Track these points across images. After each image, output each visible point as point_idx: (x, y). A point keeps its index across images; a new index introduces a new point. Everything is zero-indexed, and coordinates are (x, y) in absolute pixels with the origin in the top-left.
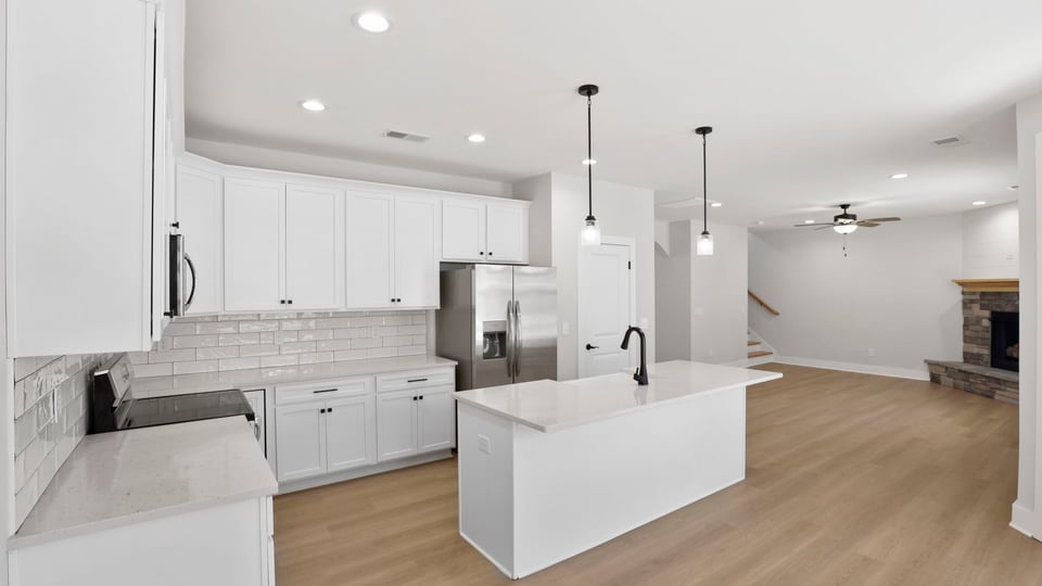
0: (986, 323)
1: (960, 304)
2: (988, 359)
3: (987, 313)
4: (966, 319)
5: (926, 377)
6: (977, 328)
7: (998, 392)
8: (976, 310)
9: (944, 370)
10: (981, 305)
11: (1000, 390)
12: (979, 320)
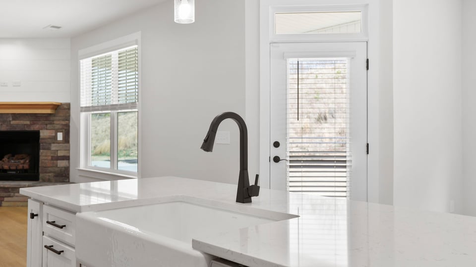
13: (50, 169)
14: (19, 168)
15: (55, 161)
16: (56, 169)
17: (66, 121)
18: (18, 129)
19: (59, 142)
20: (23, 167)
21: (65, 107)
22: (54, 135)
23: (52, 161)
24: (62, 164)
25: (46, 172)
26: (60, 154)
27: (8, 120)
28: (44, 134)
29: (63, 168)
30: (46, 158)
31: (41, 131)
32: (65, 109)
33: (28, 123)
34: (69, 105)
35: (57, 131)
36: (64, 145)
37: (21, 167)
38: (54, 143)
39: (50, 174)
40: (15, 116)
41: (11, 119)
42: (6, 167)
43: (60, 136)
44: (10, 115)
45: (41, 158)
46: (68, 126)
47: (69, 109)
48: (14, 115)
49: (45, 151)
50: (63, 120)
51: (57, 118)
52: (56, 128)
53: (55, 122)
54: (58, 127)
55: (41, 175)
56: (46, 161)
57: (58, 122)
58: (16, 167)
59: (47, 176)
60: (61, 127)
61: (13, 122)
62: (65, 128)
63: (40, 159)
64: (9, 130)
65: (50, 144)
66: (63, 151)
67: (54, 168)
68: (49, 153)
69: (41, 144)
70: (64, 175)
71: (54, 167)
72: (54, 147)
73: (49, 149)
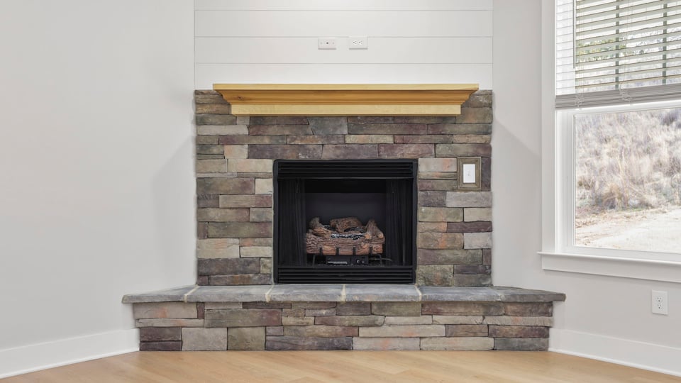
0: (266, 187)
1: (191, 149)
2: (269, 267)
3: (267, 165)
4: (203, 184)
5: (126, 341)
6: (243, 200)
7: (363, 331)
8: (238, 160)
9: (193, 312)
10: (251, 147)
11: (373, 325)
12: (246, 183)
13: (447, 254)
14: (360, 252)
15: (458, 235)
16: (461, 254)
17: (485, 136)
18: (364, 156)
19: (466, 189)
20: (371, 248)
21: (482, 100)
22: (454, 169)
23: (451, 235)
24: (473, 241)
25: (434, 263)
26: (471, 216)
27: (338, 132)
28: (428, 168)
29: (480, 252)
30: (433, 227)
31: (420, 160)
32: (481, 106)
33: (389, 140)
34: (489, 95)
35: (462, 160)
36: (479, 194)
37: (365, 248)
38: (453, 190)
39: (446, 267)
40: (357, 123)
41: (346, 132)
42: (328, 249)
43: (470, 173)
44: (343, 121)
45: (421, 227)
46: (487, 147)
47: (490, 105)
48: (351, 118)
49: (433, 209)
50: (478, 133)
51: (462, 128)
52: (460, 153)
53: (456, 138)
54: (463, 150)
55: (421, 270)
56: (435, 235)
57: (463, 139)
58: (354, 249)
59: (437, 270)
60: (471, 150)
61: (351, 139)
62: (481, 152)
63: (419, 230)
64: (341, 158)
65: (444, 191)
66: (479, 210)
67: (456, 252)
68: (442, 215)
69: (420, 193)
70: (480, 268)
71: (456, 249)
72: (453, 200)
73: (442, 204)
